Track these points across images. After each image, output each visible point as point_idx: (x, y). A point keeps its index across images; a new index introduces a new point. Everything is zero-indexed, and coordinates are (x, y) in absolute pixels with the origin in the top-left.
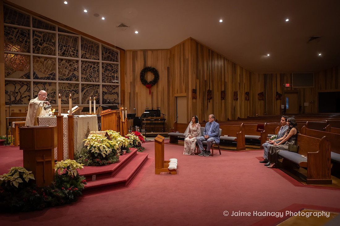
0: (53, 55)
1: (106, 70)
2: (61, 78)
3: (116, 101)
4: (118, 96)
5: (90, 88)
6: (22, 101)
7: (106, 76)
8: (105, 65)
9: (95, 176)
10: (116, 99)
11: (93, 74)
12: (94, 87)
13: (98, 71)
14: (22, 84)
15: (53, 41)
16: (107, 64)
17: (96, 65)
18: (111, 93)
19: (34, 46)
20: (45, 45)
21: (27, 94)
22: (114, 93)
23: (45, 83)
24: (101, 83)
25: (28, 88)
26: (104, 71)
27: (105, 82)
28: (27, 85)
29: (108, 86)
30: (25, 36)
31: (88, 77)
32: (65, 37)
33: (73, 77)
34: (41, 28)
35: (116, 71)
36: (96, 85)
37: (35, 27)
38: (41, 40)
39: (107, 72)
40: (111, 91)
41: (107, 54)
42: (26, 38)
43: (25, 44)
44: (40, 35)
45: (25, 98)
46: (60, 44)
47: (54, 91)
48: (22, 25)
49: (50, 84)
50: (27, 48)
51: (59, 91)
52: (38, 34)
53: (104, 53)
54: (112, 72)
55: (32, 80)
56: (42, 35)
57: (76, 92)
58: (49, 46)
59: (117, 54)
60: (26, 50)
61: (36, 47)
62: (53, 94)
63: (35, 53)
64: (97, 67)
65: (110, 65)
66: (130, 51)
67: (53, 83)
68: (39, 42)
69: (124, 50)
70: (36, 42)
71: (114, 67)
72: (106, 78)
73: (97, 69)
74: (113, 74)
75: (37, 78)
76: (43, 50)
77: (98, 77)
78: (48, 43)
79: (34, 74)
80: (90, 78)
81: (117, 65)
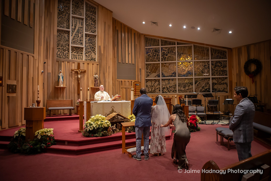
0: (174, 61)
1: (216, 66)
2: (180, 75)
3: (225, 90)
4: (227, 86)
5: (202, 81)
6: (156, 91)
7: (216, 71)
8: (215, 63)
9: (67, 142)
10: (225, 88)
11: (204, 70)
12: (205, 80)
13: (209, 68)
14: (155, 80)
15: (174, 52)
16: (217, 62)
17: (207, 63)
18: (220, 84)
19: (162, 57)
20: (169, 55)
21: (158, 86)
22: (223, 84)
23: (170, 79)
24: (211, 77)
25: (159, 83)
26: (214, 67)
27: (215, 76)
28: (159, 81)
29: (217, 78)
30: (157, 52)
31: (201, 73)
32: (183, 48)
33: (189, 74)
34: (166, 45)
35: (226, 66)
36: (207, 78)
37: (163, 45)
38: (167, 53)
39: (217, 68)
40: (221, 82)
41: (216, 54)
42: (157, 53)
43: (157, 57)
44: (166, 49)
45: (157, 89)
46: (179, 53)
47: (175, 84)
48: (155, 46)
49: (173, 80)
50: (158, 59)
51: (179, 84)
52: (164, 49)
53: (214, 54)
54: (221, 67)
55: (161, 78)
56: (167, 49)
57: (191, 84)
58: (172, 55)
59: (226, 52)
60: (157, 60)
61: (163, 58)
62: (174, 86)
63: (163, 61)
64: (207, 65)
65: (219, 62)
66: (236, 48)
67: (174, 79)
68: (165, 54)
69: (230, 49)
70: (163, 55)
71: (223, 64)
72: (216, 72)
73: (208, 66)
74: (222, 69)
75: (164, 76)
76: (168, 59)
77: (209, 72)
78: (171, 53)
79: (162, 74)
80: (202, 74)
81: (226, 61)
